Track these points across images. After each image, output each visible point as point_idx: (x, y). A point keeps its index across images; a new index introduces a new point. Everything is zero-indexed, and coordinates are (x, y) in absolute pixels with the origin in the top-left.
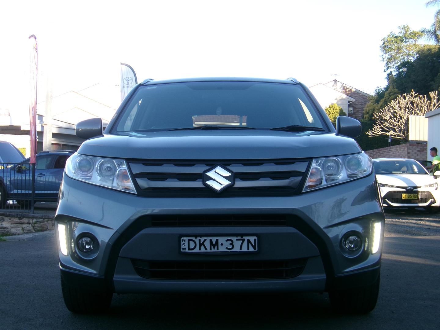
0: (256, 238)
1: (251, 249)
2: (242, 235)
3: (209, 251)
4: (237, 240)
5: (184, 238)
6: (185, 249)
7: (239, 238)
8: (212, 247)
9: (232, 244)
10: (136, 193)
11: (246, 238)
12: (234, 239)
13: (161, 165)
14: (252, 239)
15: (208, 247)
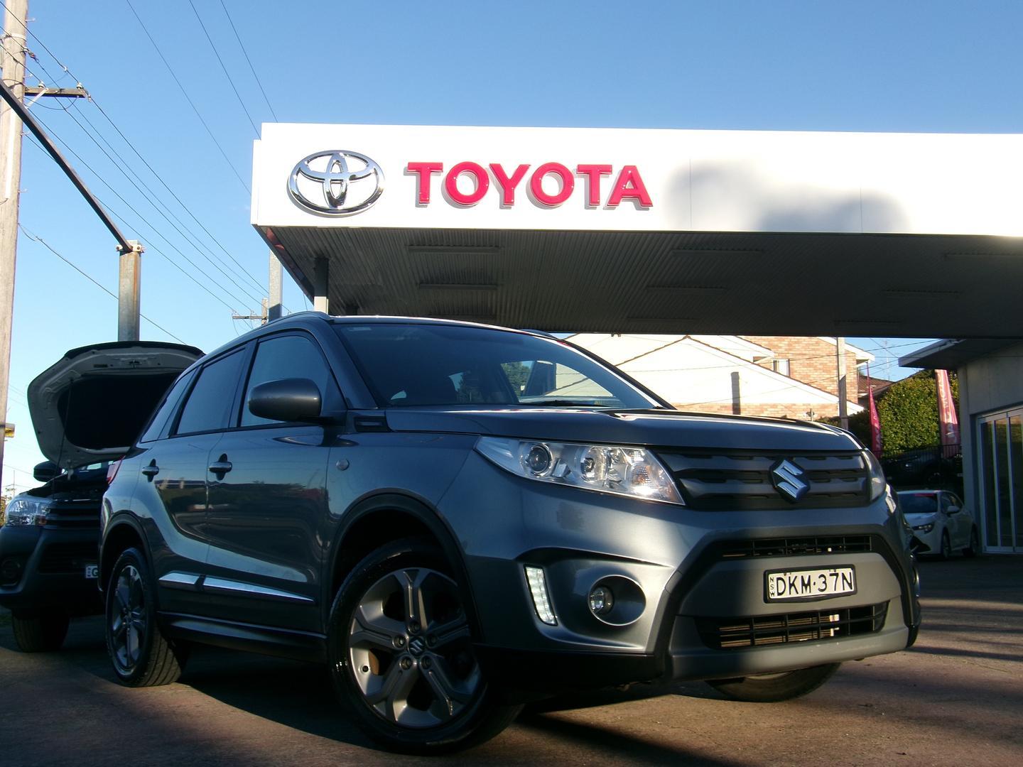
0: (851, 571)
1: (848, 589)
2: (835, 567)
3: (800, 595)
4: (831, 575)
5: (771, 576)
6: (773, 594)
7: (832, 571)
8: (804, 587)
9: (825, 582)
10: (684, 504)
11: (839, 571)
12: (826, 572)
13: (709, 457)
14: (847, 572)
15: (799, 589)
